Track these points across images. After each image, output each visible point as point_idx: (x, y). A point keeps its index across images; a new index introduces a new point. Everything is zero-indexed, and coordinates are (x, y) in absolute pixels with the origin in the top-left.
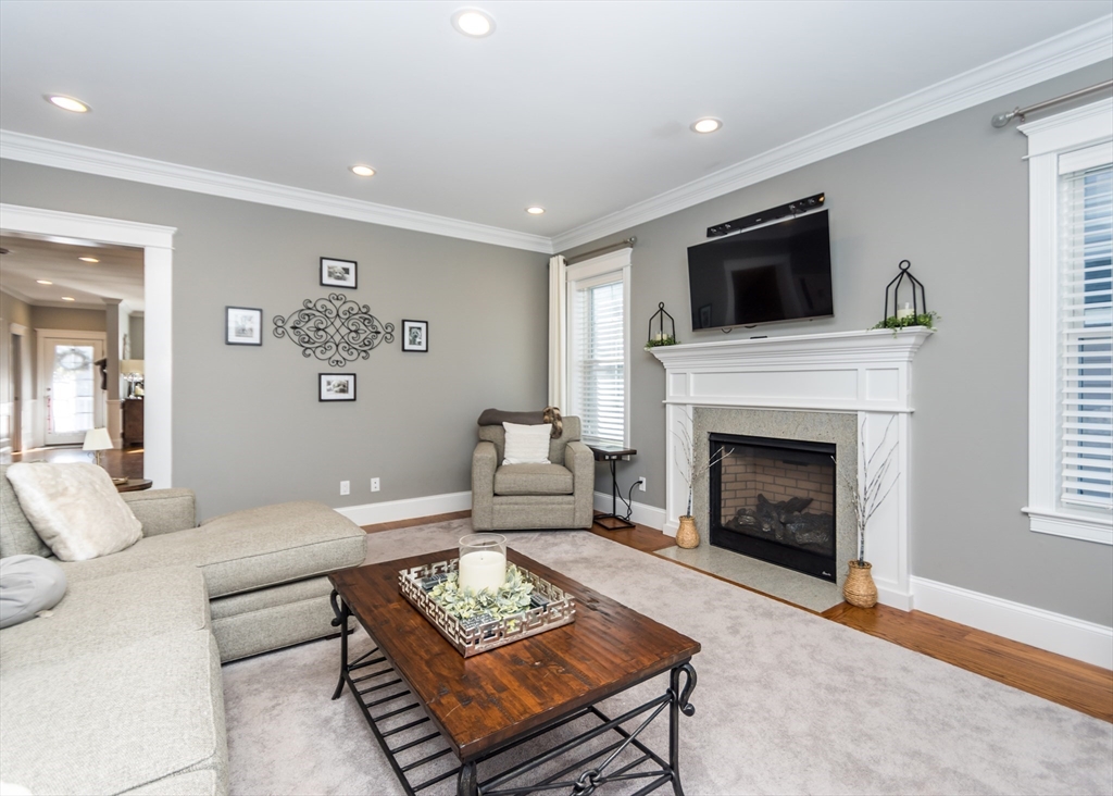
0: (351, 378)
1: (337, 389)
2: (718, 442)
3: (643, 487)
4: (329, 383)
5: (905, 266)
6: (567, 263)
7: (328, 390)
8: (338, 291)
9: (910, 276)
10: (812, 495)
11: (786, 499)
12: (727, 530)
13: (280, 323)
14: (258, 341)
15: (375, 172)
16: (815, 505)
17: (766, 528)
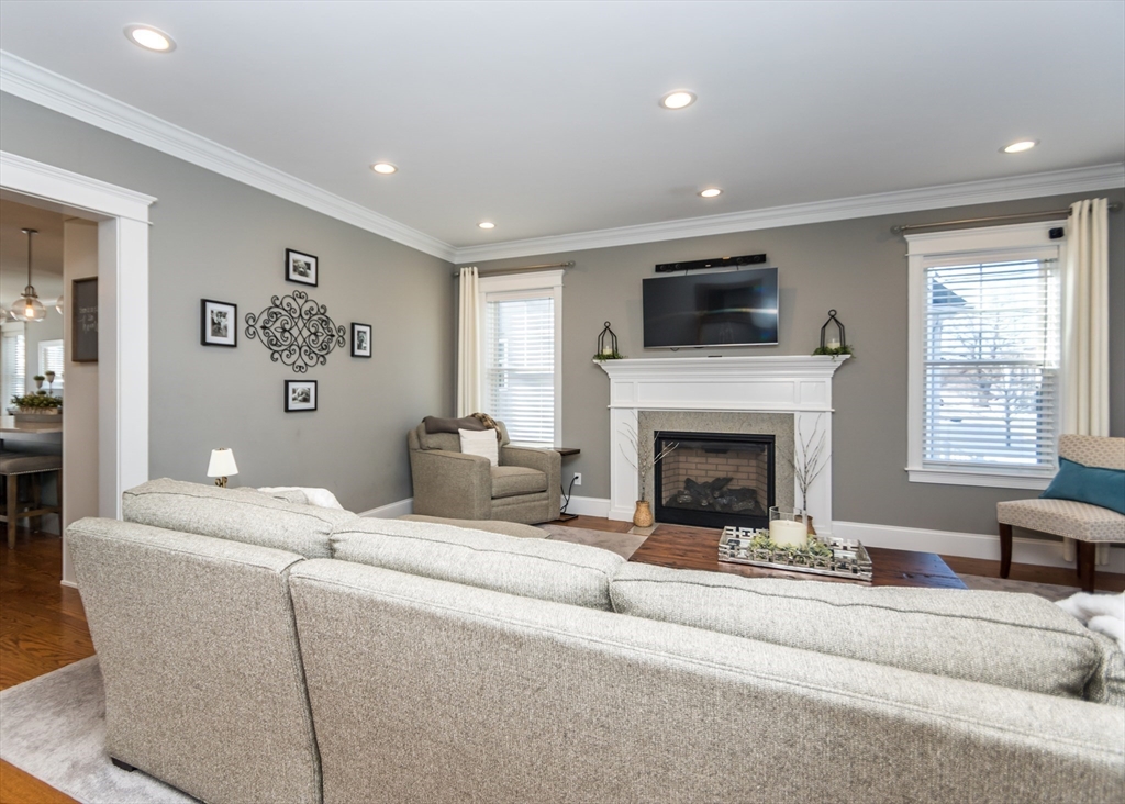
0: (312, 385)
1: (300, 398)
2: (662, 438)
3: (578, 482)
4: (294, 392)
5: (833, 313)
6: (481, 275)
7: (294, 399)
8: (301, 288)
9: (836, 320)
10: (730, 475)
11: (710, 480)
12: (668, 508)
13: (251, 322)
14: (232, 343)
15: (396, 170)
16: (734, 482)
17: (704, 503)
